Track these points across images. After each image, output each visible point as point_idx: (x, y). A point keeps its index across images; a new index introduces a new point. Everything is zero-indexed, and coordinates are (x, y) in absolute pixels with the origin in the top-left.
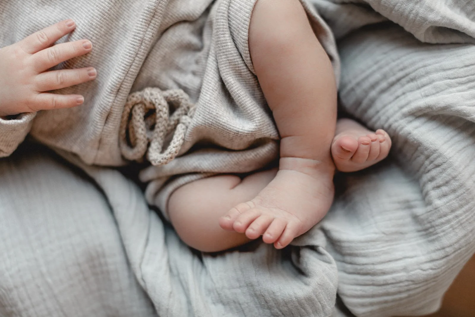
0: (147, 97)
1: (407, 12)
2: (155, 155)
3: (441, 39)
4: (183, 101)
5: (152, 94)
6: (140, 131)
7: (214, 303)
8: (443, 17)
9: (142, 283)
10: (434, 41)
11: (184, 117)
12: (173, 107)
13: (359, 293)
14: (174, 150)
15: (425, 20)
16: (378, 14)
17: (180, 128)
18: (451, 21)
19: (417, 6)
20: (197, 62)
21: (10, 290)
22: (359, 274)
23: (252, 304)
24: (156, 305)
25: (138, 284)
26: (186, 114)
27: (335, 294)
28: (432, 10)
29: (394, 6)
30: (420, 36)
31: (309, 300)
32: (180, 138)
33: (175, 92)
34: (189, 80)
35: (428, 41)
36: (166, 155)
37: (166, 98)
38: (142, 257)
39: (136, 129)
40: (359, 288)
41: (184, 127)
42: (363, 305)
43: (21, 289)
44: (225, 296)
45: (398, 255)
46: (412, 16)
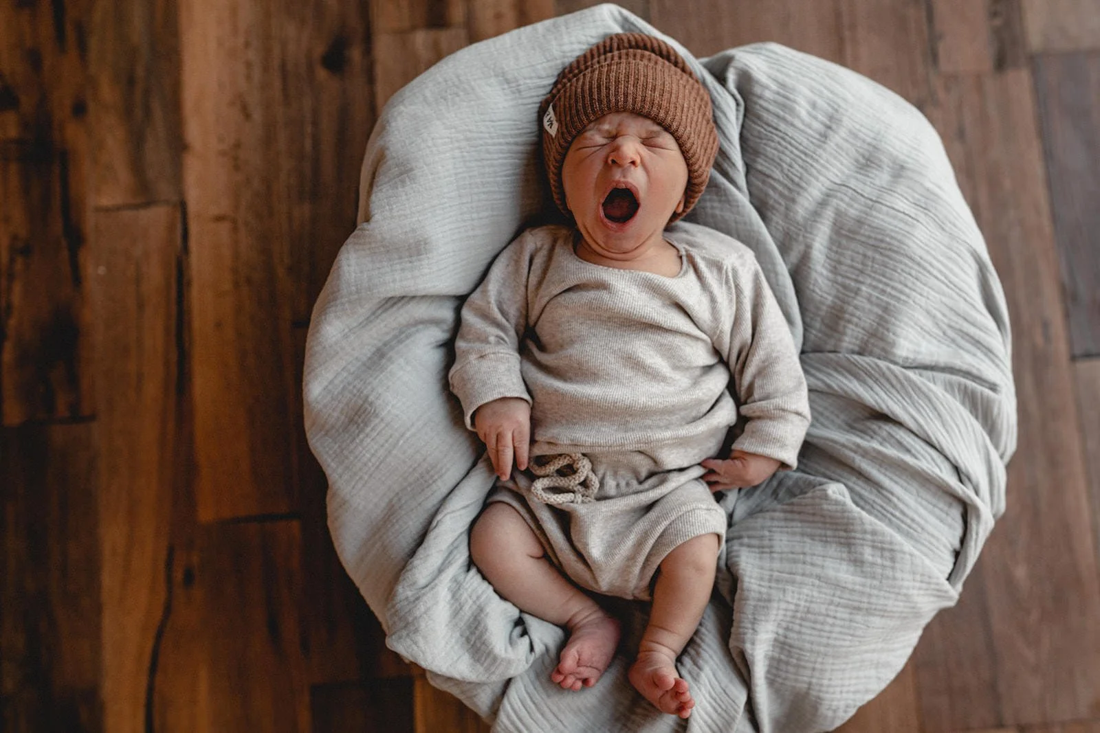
0: (580, 464)
1: (742, 625)
2: (539, 485)
3: (738, 660)
4: (591, 491)
5: (584, 467)
6: (552, 468)
7: (449, 589)
8: (752, 655)
9: (434, 523)
10: (734, 655)
11: (580, 495)
12: (585, 484)
13: (516, 707)
14: (552, 500)
15: (743, 642)
16: (733, 601)
17: (570, 496)
18: (753, 663)
19: (750, 631)
20: (628, 484)
21: (377, 416)
22: (531, 698)
23: (466, 618)
24: (425, 545)
25: (430, 522)
26: (583, 496)
27: (510, 677)
28: (753, 644)
29: (743, 613)
30: (732, 643)
31: (495, 659)
32: (563, 499)
33: (595, 481)
34: (611, 484)
35: (732, 651)
36: (544, 495)
37: (587, 477)
38: (453, 512)
39: (552, 463)
40: (520, 704)
41: (573, 498)
42: (508, 717)
43: (383, 425)
44: (461, 594)
45: (562, 717)
46: (741, 630)
